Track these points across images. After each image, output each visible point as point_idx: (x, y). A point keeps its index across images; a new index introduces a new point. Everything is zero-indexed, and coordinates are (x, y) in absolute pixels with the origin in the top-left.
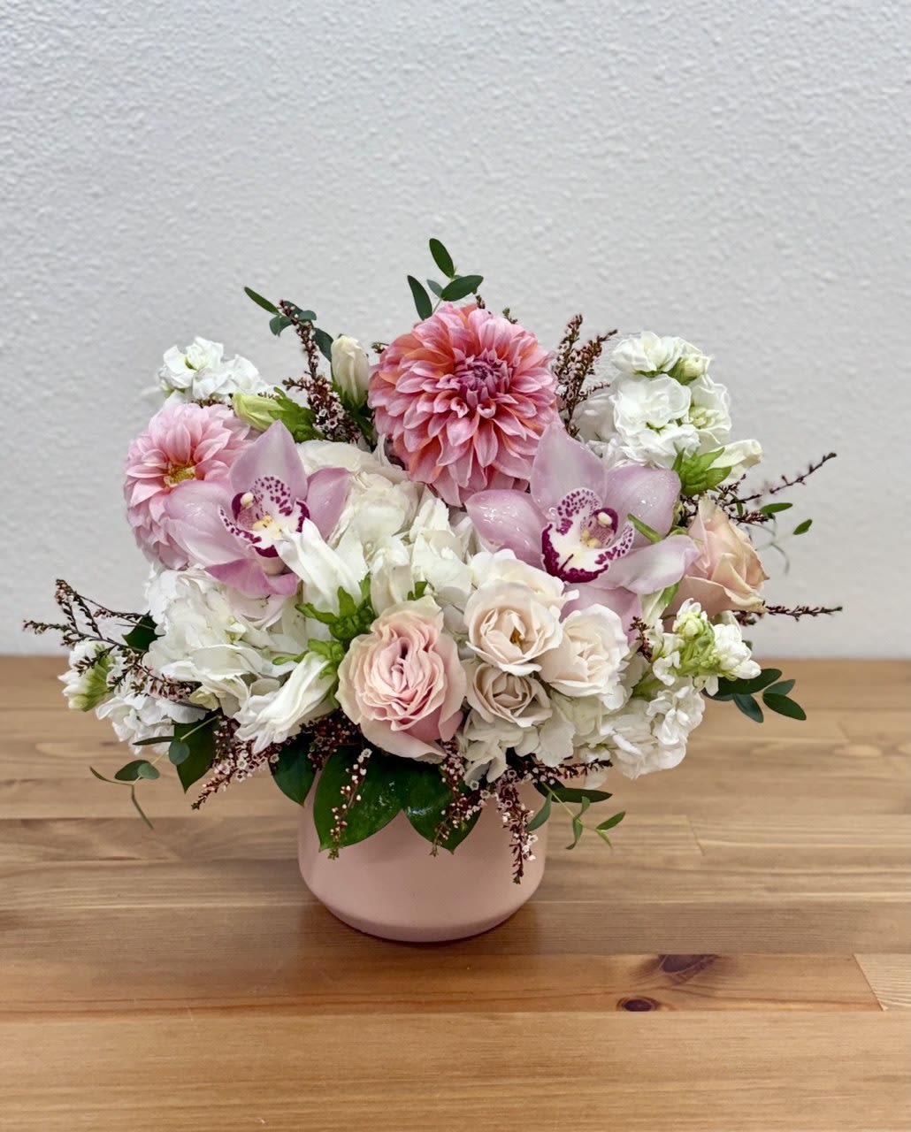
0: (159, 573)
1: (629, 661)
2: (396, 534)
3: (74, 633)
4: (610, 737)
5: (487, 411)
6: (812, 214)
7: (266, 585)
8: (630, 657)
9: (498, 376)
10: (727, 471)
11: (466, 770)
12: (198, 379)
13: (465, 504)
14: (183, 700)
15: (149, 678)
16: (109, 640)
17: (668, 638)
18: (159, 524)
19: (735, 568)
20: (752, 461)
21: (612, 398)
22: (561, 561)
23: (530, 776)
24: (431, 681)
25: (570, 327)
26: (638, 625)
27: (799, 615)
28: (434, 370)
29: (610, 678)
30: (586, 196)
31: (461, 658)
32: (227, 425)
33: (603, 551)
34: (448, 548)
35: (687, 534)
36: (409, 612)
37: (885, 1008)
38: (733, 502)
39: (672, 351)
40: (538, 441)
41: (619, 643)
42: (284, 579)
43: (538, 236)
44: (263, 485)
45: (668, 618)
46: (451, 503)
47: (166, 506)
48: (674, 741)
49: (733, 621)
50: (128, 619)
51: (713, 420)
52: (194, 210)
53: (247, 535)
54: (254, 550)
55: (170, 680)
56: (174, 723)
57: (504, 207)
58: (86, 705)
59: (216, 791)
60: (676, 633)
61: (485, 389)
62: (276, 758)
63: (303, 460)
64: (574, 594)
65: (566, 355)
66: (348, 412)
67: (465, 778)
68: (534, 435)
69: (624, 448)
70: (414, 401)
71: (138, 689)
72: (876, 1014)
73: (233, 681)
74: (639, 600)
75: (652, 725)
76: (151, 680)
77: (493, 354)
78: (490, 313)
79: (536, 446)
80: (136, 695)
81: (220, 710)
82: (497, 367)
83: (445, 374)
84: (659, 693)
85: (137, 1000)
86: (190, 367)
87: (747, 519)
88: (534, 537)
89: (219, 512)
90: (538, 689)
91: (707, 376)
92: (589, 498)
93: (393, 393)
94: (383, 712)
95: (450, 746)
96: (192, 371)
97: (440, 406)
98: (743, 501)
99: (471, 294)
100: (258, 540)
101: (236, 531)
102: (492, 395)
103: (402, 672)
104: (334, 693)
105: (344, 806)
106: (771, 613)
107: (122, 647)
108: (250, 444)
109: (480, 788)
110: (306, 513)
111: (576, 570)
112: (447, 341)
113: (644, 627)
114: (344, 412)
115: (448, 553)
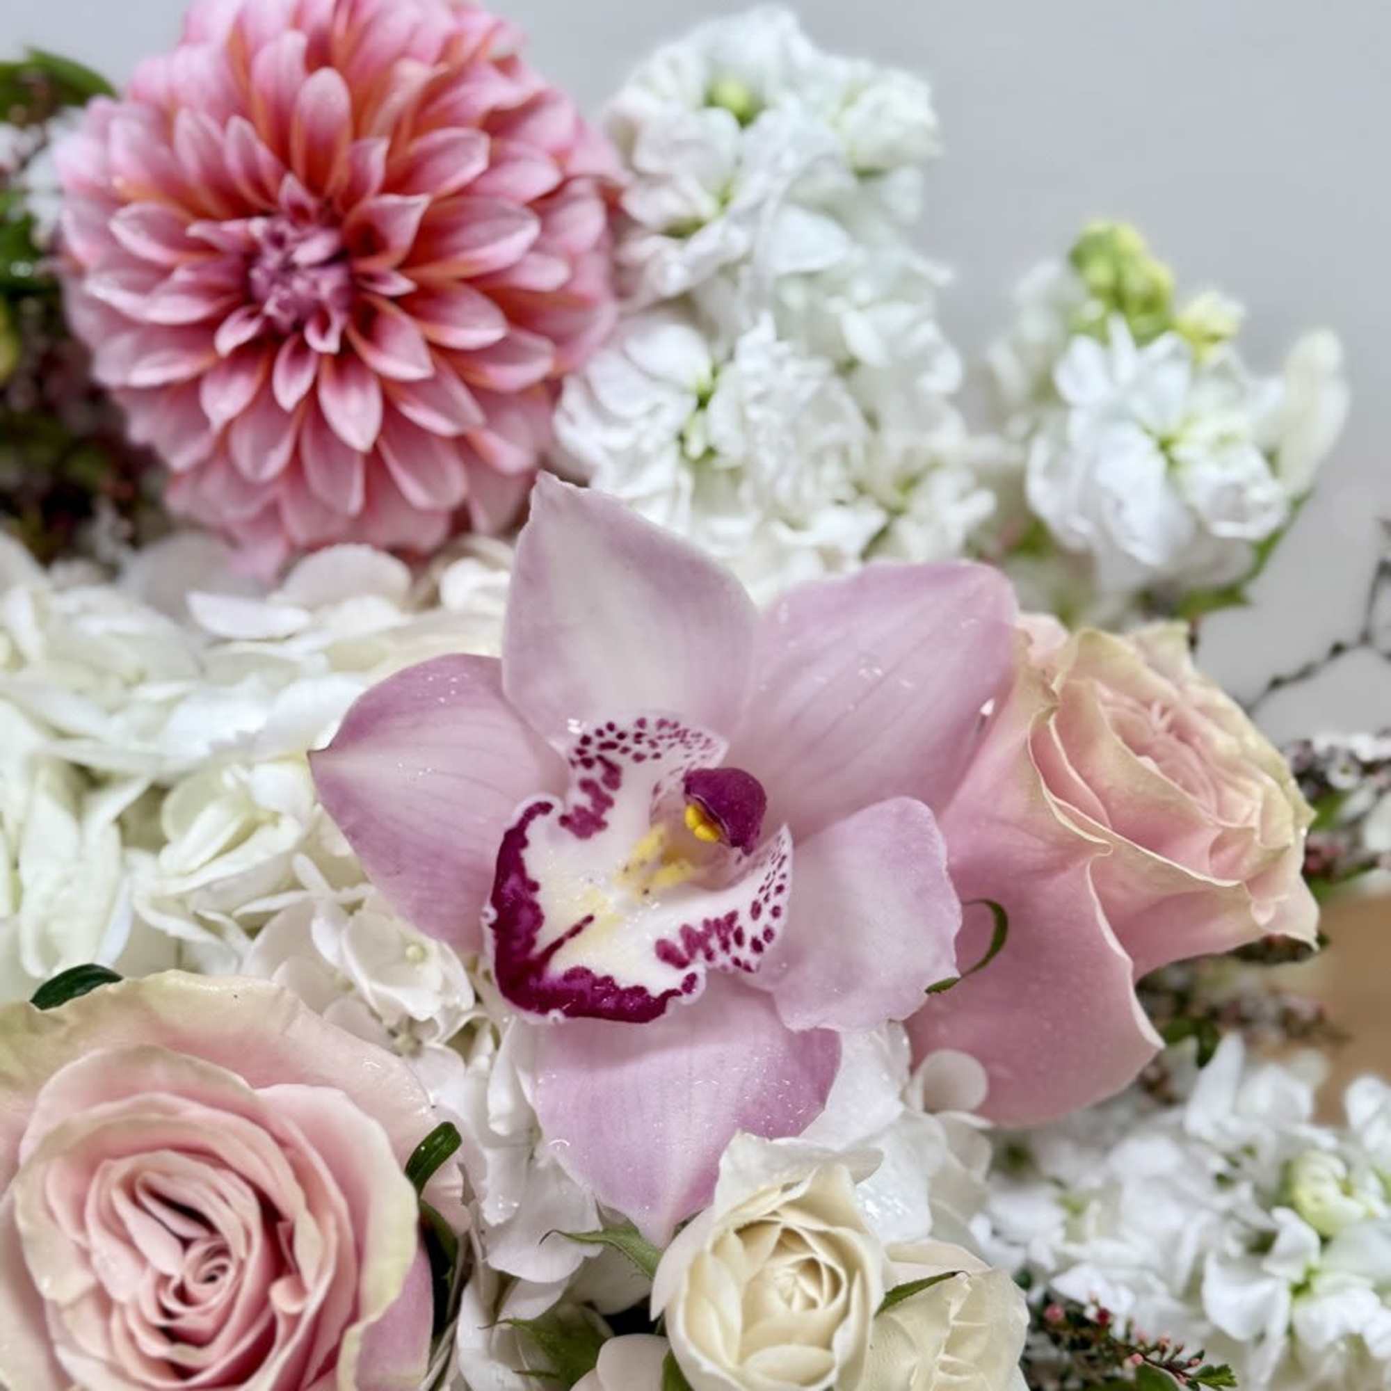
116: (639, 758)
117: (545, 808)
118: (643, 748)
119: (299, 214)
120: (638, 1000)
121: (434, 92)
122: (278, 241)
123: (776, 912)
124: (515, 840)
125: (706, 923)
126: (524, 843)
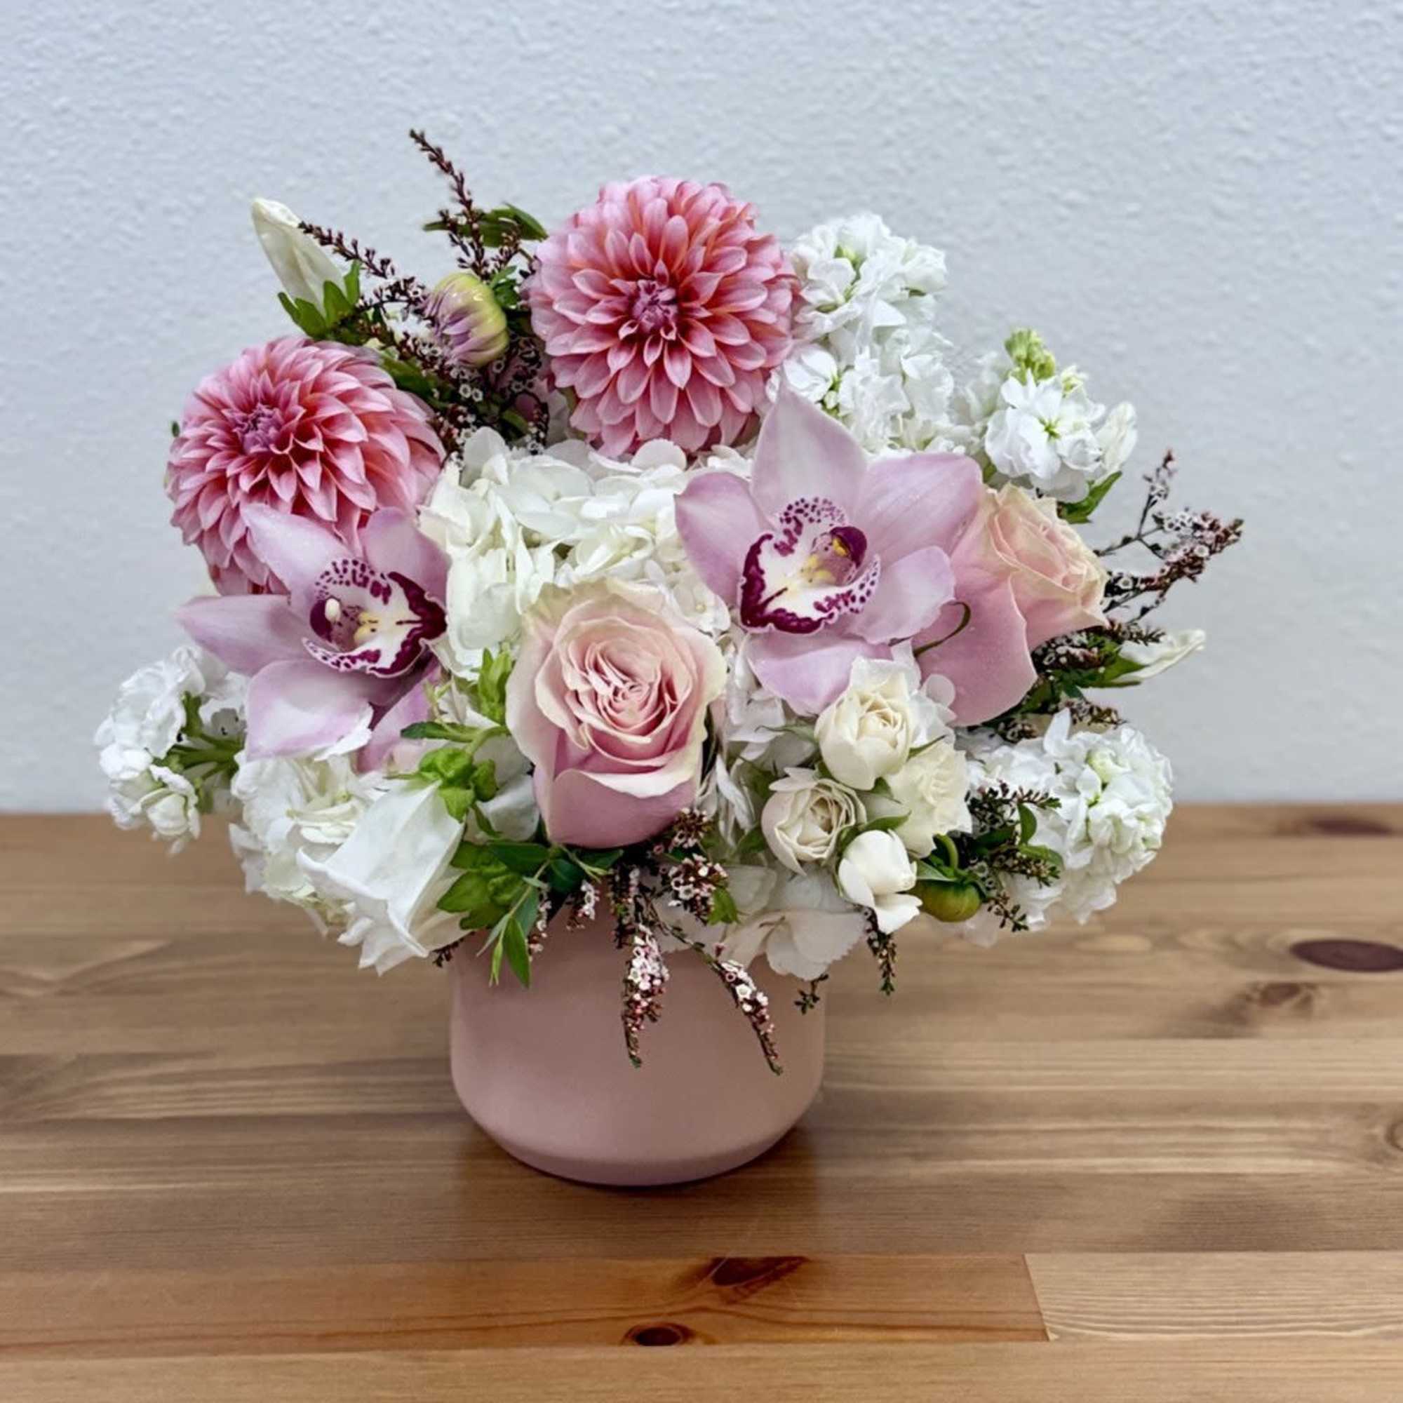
6: (1040, 99)
30: (681, 77)
37: (1052, 1336)
43: (608, 142)
52: (65, 110)
57: (552, 97)
72: (1041, 1346)
116: (811, 520)
117: (769, 537)
118: (813, 515)
119: (661, 279)
120: (808, 623)
121: (721, 232)
122: (649, 290)
123: (872, 583)
124: (755, 550)
125: (838, 595)
126: (759, 552)
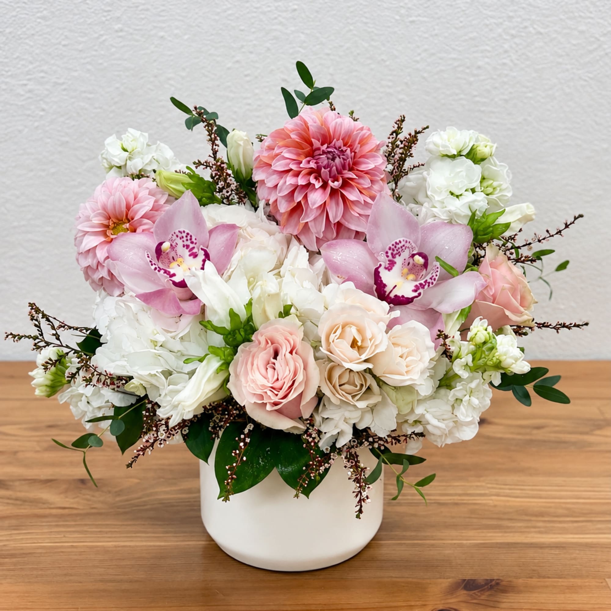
0: (103, 300)
1: (436, 361)
2: (270, 271)
3: (42, 341)
4: (423, 415)
5: (336, 183)
7: (179, 308)
8: (437, 358)
9: (343, 159)
10: (507, 226)
11: (320, 439)
12: (130, 158)
13: (321, 250)
14: (119, 389)
15: (95, 373)
16: (67, 347)
17: (463, 344)
18: (104, 264)
19: (512, 295)
20: (526, 219)
21: (425, 173)
22: (388, 290)
23: (366, 444)
24: (295, 374)
25: (396, 123)
26: (442, 336)
27: (559, 328)
28: (298, 155)
29: (422, 372)
30: (411, 19)
31: (316, 359)
32: (151, 194)
33: (417, 283)
34: (307, 281)
35: (478, 271)
36: (279, 326)
38: (512, 248)
39: (467, 141)
40: (372, 204)
41: (428, 348)
42: (191, 303)
44: (177, 236)
45: (464, 330)
46: (310, 249)
47: (108, 252)
48: (469, 419)
49: (511, 332)
50: (81, 331)
51: (498, 189)
53: (166, 272)
54: (171, 282)
55: (110, 375)
56: (114, 406)
58: (49, 393)
59: (143, 454)
60: (469, 341)
61: (334, 168)
62: (186, 431)
63: (206, 219)
64: (397, 313)
65: (393, 143)
66: (238, 184)
67: (320, 445)
68: (369, 200)
69: (434, 209)
70: (285, 176)
71: (88, 381)
73: (156, 375)
74: (444, 317)
75: (453, 407)
76: (97, 375)
77: (340, 143)
78: (338, 114)
79: (371, 208)
80: (86, 385)
81: (146, 396)
82: (343, 152)
83: (306, 157)
84: (458, 384)
85: (81, 608)
86: (125, 150)
87: (522, 259)
88: (369, 273)
89: (146, 256)
90: (371, 381)
91: (494, 158)
92: (407, 245)
93: (270, 171)
94: (261, 397)
95: (308, 422)
96: (126, 153)
97: (303, 180)
98: (519, 247)
99: (326, 100)
100: (174, 275)
101: (158, 269)
102: (339, 172)
103: (274, 369)
104: (227, 384)
105: (234, 465)
106: (539, 327)
107: (76, 352)
108: (168, 207)
109: (330, 452)
110: (207, 256)
111: (399, 297)
112: (308, 135)
113: (446, 337)
114: (235, 184)
115: (307, 284)
